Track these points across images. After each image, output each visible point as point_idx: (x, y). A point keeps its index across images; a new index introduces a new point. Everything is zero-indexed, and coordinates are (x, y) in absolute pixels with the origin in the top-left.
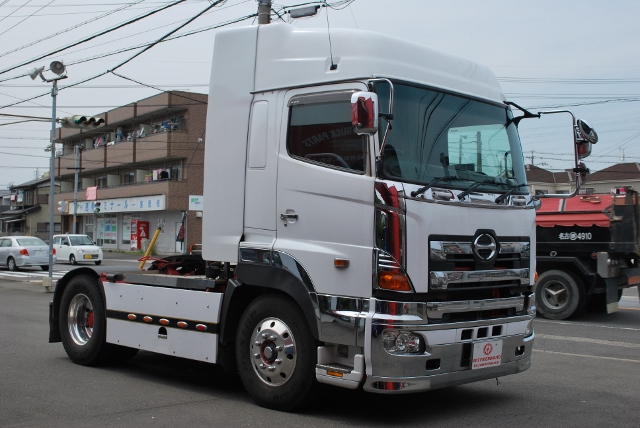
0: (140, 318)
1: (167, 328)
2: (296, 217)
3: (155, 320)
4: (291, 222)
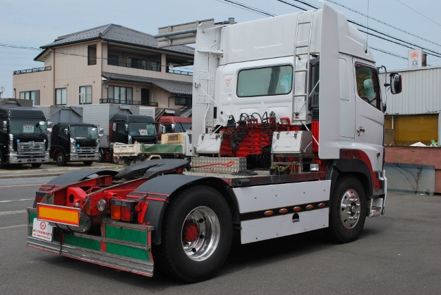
0: (276, 212)
1: (299, 214)
2: (363, 131)
3: (290, 210)
4: (362, 133)
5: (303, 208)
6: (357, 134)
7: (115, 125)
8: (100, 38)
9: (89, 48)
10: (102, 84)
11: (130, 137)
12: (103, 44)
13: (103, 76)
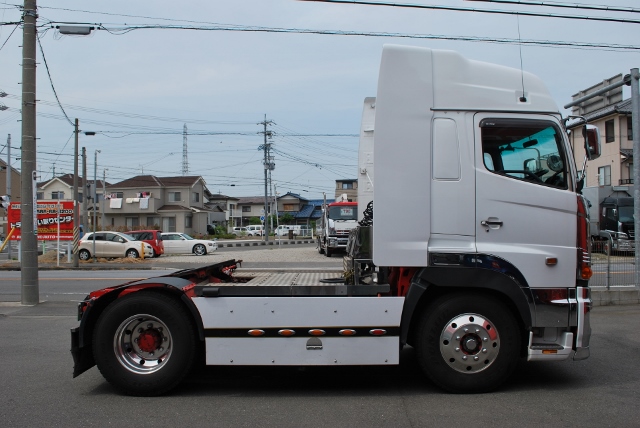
0: (271, 333)
1: (322, 339)
2: (501, 224)
3: (301, 332)
4: (494, 228)
5: (332, 332)
6: (484, 229)
7: (604, 209)
8: (615, 111)
9: (607, 124)
10: (622, 163)
11: (620, 224)
12: (620, 118)
13: (621, 154)
